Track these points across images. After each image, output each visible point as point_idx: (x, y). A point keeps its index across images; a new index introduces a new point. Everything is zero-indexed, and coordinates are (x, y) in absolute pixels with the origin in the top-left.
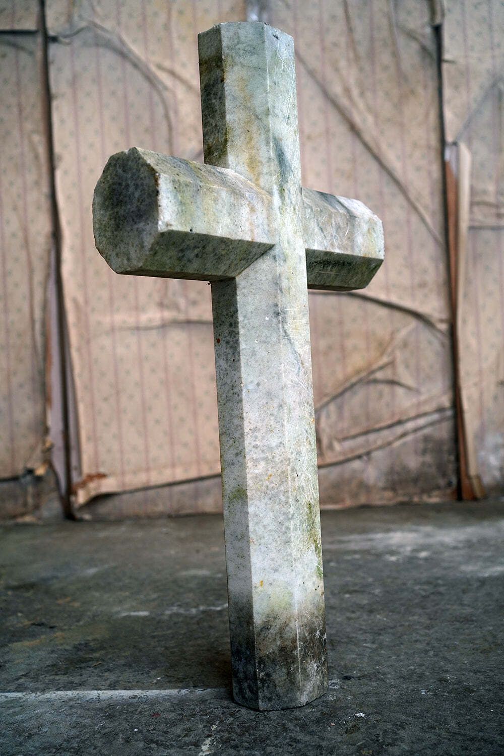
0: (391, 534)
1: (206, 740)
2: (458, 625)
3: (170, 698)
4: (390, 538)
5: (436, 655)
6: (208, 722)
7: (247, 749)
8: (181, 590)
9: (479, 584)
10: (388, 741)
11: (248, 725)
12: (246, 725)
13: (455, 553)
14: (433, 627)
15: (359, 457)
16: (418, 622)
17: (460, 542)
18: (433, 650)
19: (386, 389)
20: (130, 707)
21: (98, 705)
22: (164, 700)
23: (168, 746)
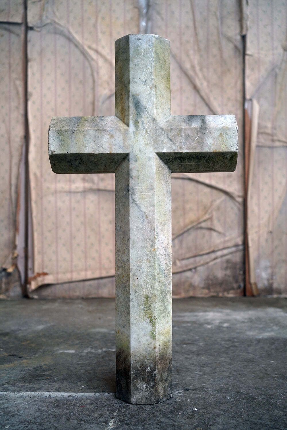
0: (207, 313)
1: (111, 420)
2: (246, 363)
3: (90, 398)
4: (207, 315)
5: (235, 379)
6: (111, 411)
7: (134, 425)
8: (92, 339)
9: (256, 342)
10: (211, 423)
11: (134, 413)
12: (133, 413)
13: (243, 324)
14: (232, 364)
15: (190, 270)
16: (225, 361)
17: (246, 319)
18: (233, 376)
19: (207, 232)
20: (67, 402)
21: (50, 400)
22: (87, 399)
23: (90, 423)
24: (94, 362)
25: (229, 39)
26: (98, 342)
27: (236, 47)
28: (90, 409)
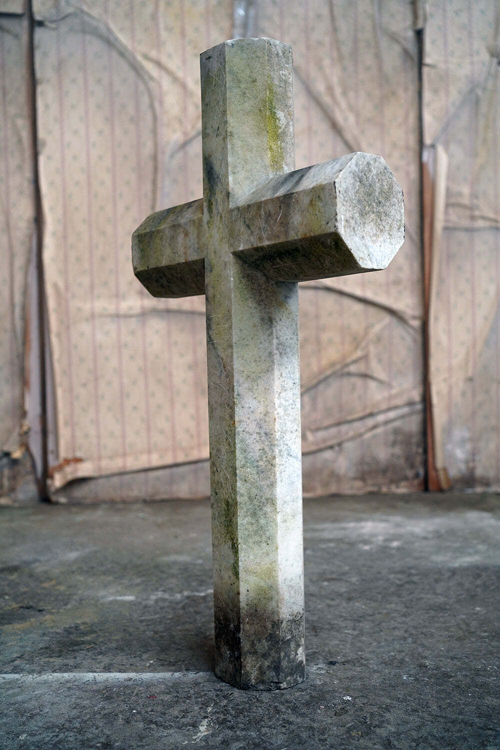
20: (126, 689)
21: (95, 687)
22: (159, 683)
23: (167, 727)
24: (170, 617)
25: (394, 38)
26: (174, 580)
27: (406, 52)
28: (166, 701)
